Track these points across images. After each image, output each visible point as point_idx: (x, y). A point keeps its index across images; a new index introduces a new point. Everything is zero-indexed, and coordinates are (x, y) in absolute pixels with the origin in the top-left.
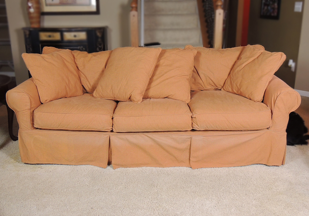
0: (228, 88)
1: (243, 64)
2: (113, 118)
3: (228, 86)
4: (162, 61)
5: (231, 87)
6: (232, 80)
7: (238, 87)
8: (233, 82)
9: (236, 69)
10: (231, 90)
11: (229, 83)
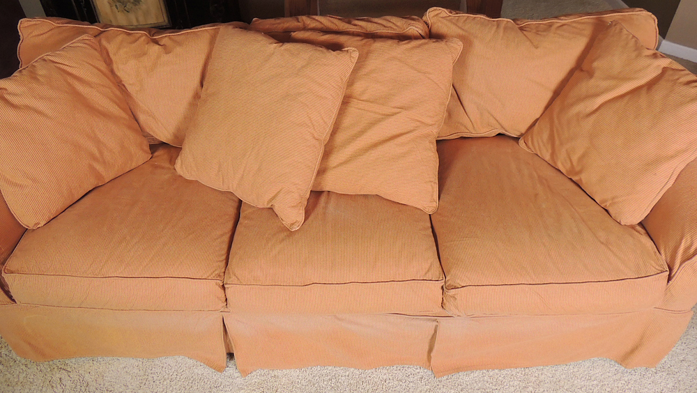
0: (539, 147)
1: (597, 95)
2: (223, 287)
3: (541, 144)
4: (358, 87)
5: (550, 151)
6: (555, 131)
7: (575, 164)
8: (557, 142)
9: (572, 105)
10: (547, 158)
11: (545, 136)
